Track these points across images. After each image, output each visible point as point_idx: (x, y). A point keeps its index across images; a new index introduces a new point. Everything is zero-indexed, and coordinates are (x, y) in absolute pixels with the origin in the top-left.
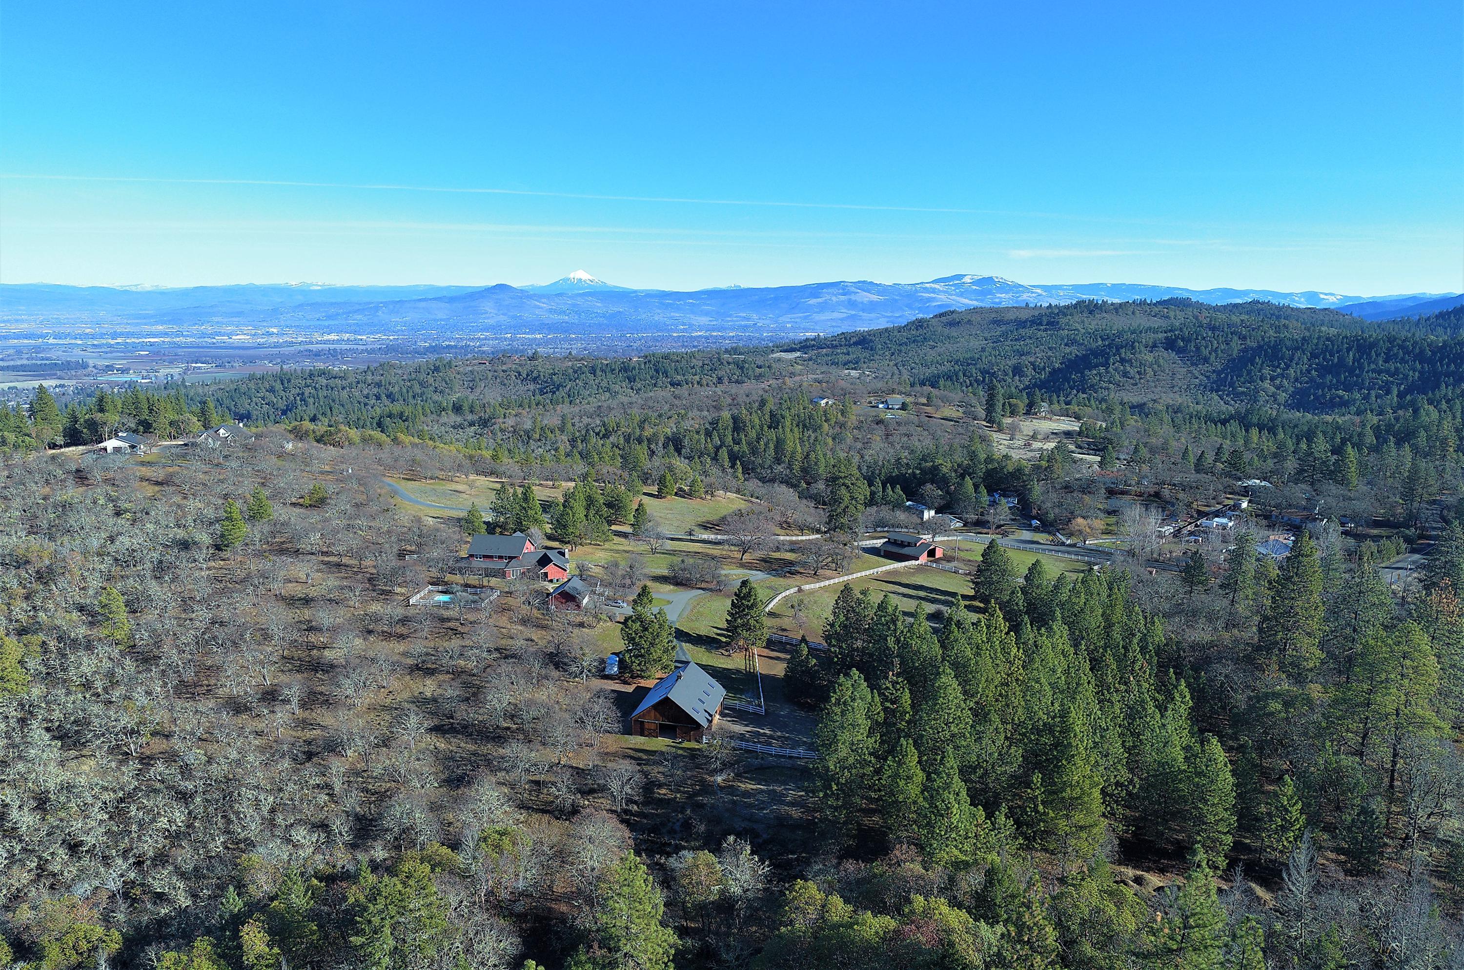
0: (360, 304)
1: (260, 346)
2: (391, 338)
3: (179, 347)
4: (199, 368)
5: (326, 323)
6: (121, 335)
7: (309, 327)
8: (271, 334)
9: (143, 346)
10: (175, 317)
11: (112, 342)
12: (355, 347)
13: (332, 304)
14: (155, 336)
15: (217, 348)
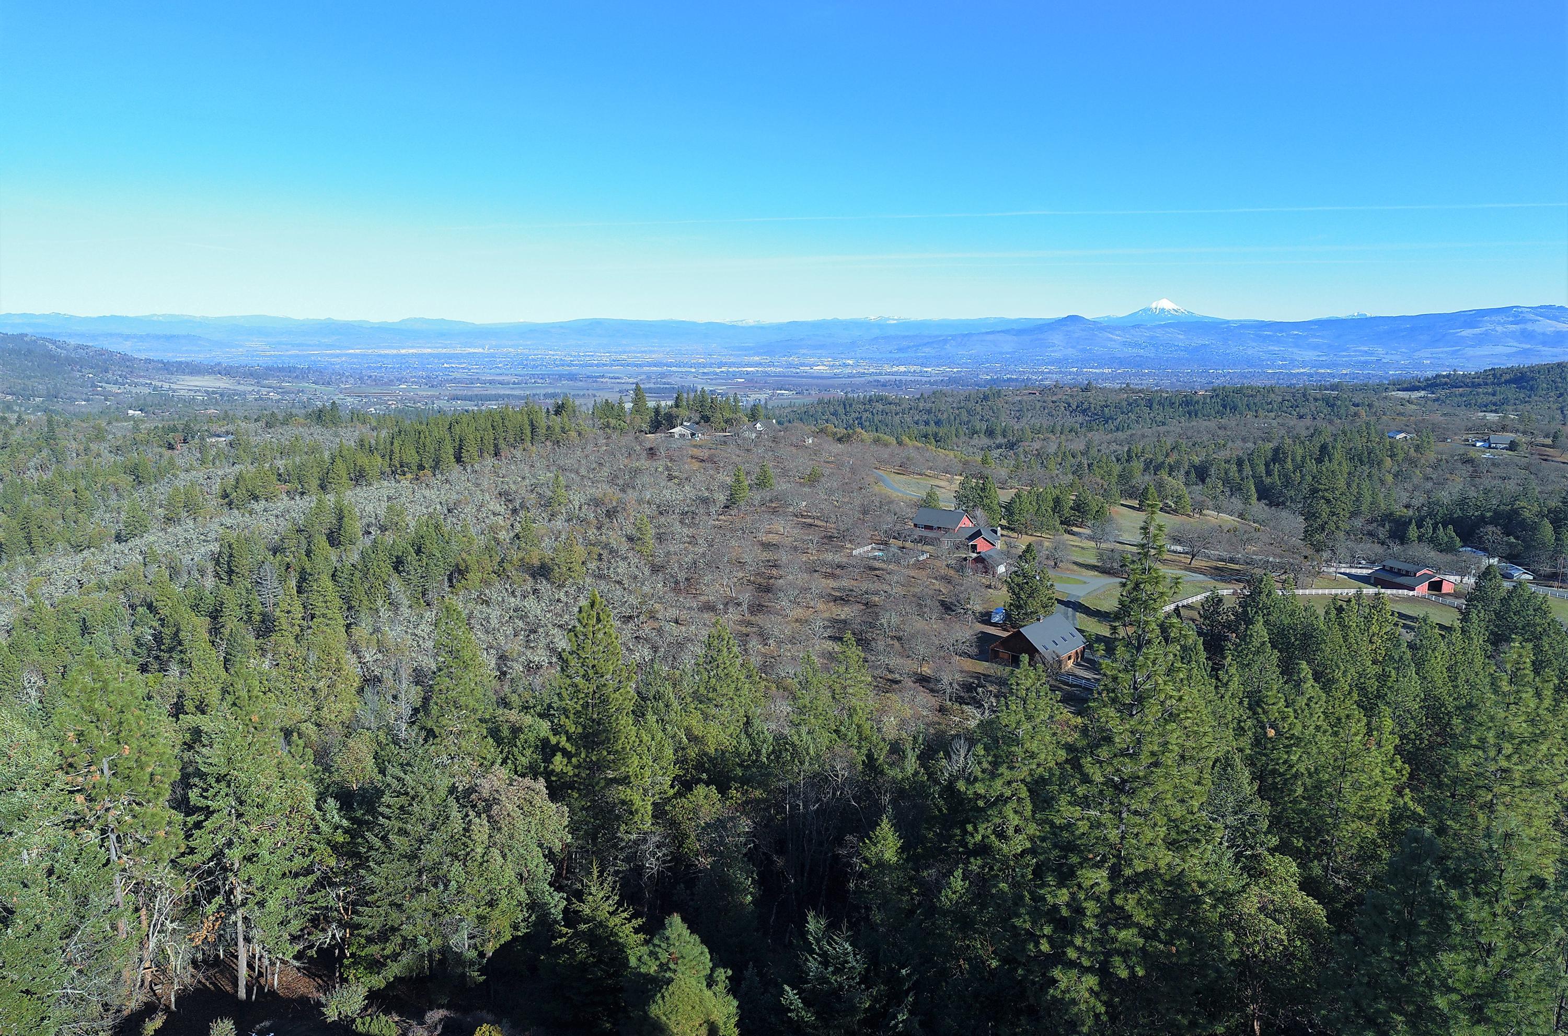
0: (930, 337)
1: (836, 376)
2: (955, 370)
3: (769, 376)
4: (782, 394)
5: (897, 356)
6: (725, 364)
7: (880, 360)
8: (845, 365)
9: (741, 375)
10: (769, 349)
11: (718, 370)
12: (919, 378)
13: (904, 337)
14: (751, 366)
15: (799, 377)
